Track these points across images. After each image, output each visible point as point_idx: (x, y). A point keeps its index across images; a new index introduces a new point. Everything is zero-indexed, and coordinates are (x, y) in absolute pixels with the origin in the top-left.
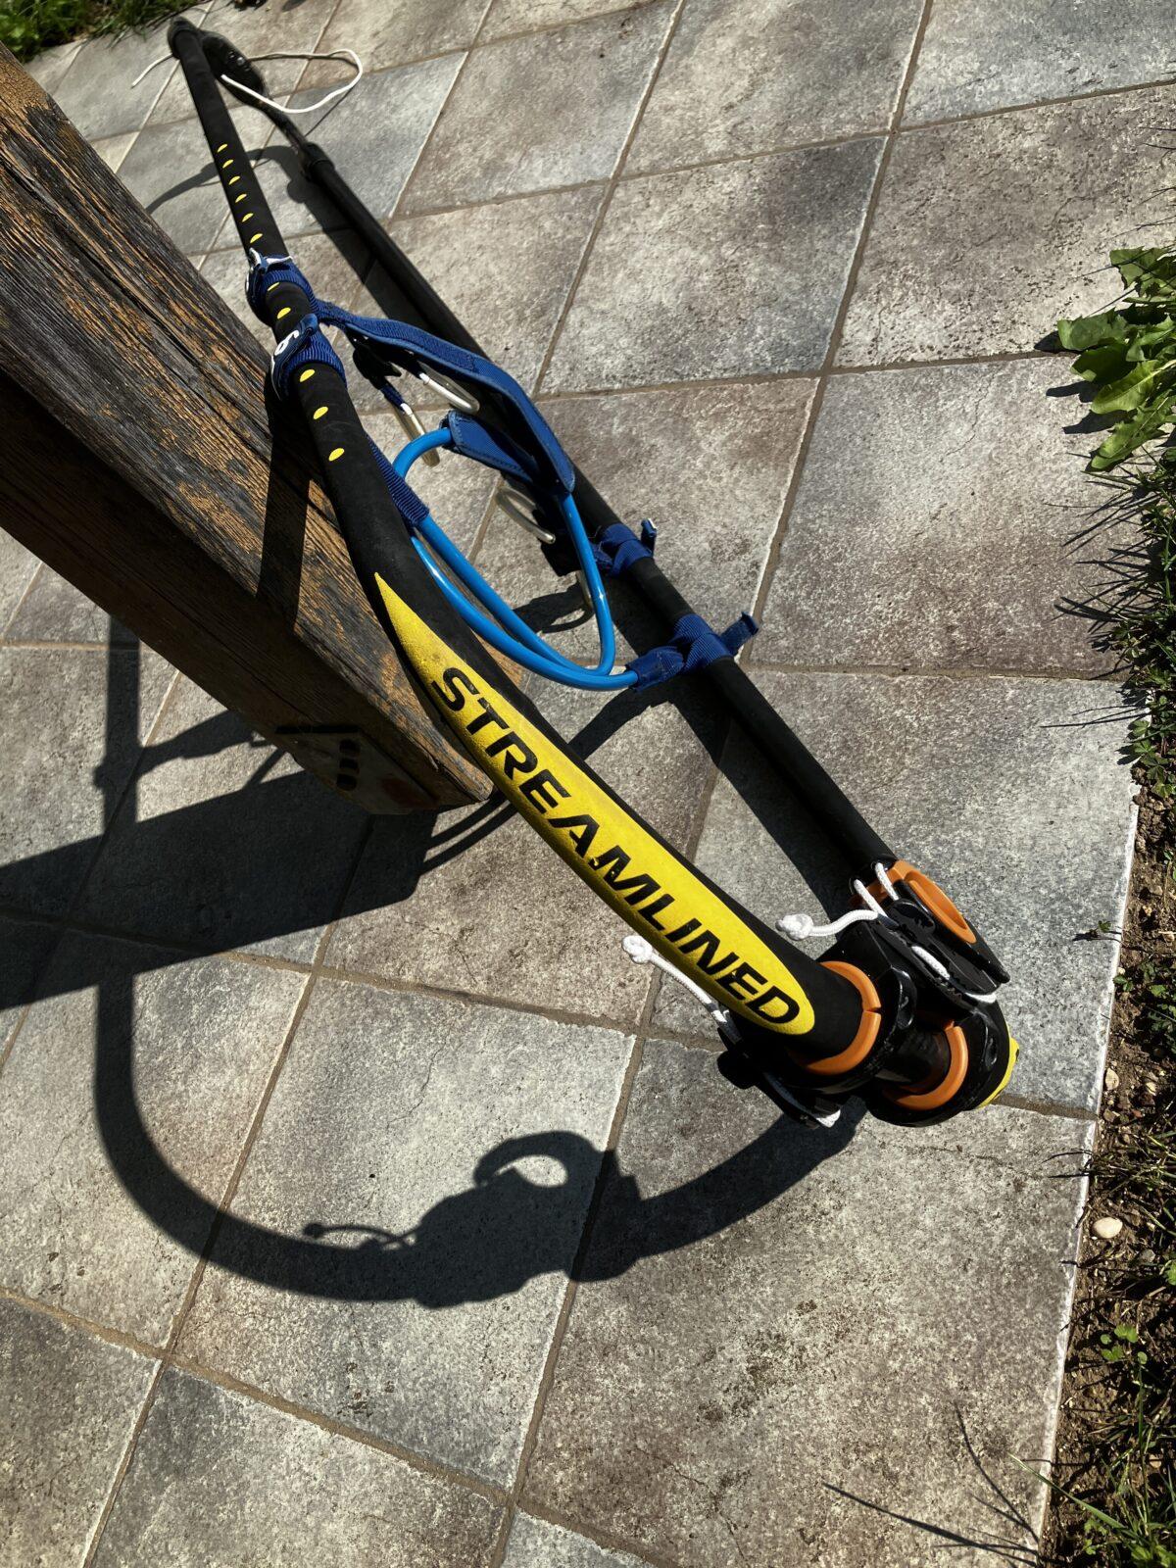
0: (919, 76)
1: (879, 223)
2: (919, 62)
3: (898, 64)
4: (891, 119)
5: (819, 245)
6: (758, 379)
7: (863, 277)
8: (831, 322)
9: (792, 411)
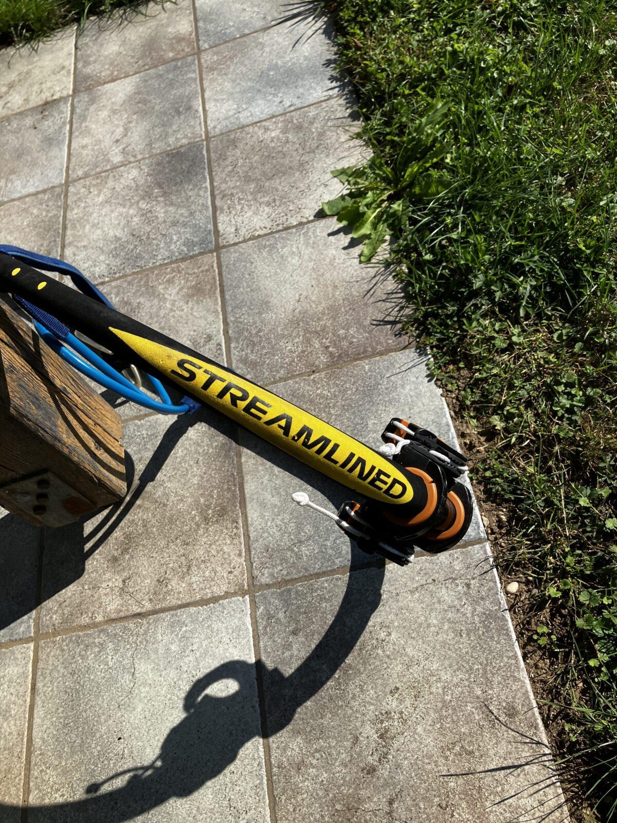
0: (209, 115)
1: (217, 178)
2: (207, 108)
3: (197, 111)
4: (203, 134)
5: (190, 194)
6: (183, 259)
7: (218, 203)
8: (211, 227)
9: (207, 271)
